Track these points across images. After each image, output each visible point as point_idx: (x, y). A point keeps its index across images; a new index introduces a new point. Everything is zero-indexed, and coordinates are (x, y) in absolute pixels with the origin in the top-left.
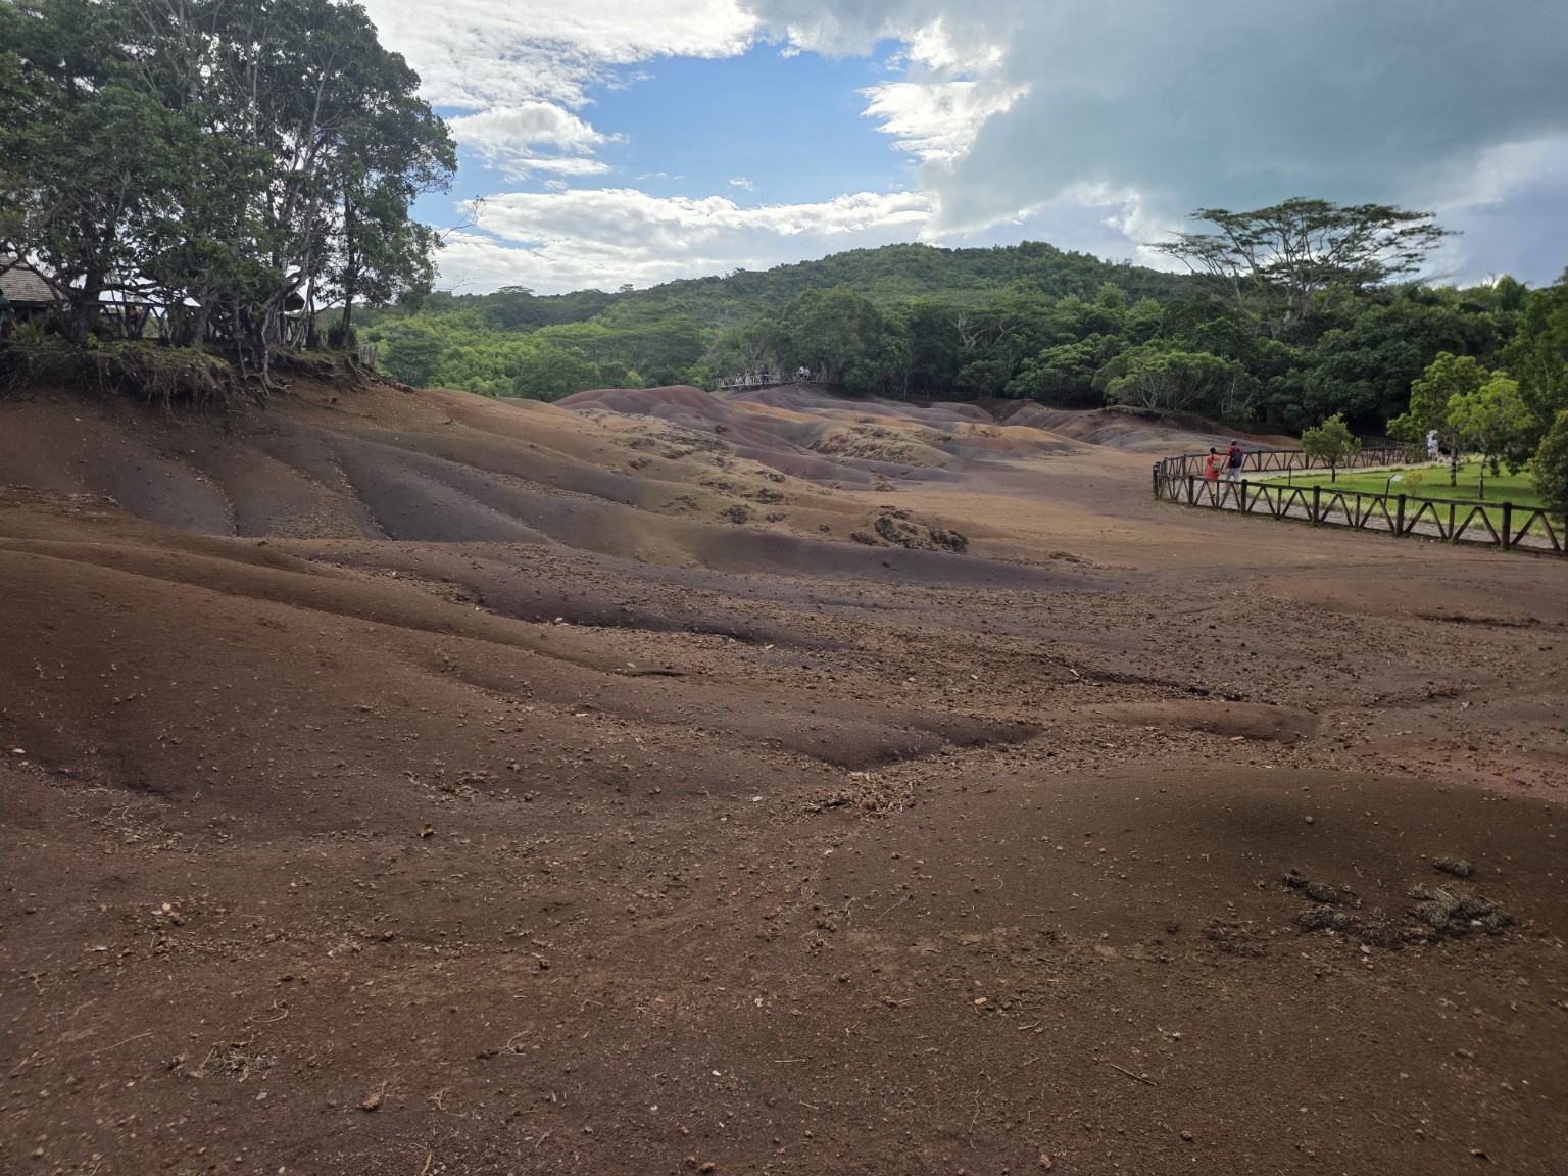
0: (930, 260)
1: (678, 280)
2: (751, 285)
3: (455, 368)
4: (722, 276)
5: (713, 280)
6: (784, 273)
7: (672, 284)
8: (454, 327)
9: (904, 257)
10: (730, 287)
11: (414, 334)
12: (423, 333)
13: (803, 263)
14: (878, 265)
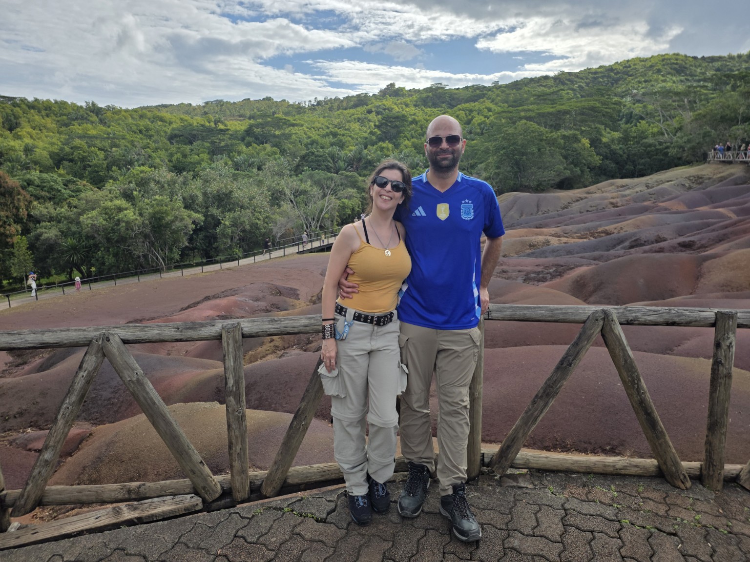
0: (686, 63)
1: (525, 78)
2: (569, 80)
3: (413, 129)
4: (551, 74)
5: (546, 78)
6: (589, 73)
7: (522, 80)
8: (407, 105)
9: (668, 62)
10: (557, 81)
11: (388, 109)
12: (392, 109)
13: (601, 67)
14: (651, 66)
